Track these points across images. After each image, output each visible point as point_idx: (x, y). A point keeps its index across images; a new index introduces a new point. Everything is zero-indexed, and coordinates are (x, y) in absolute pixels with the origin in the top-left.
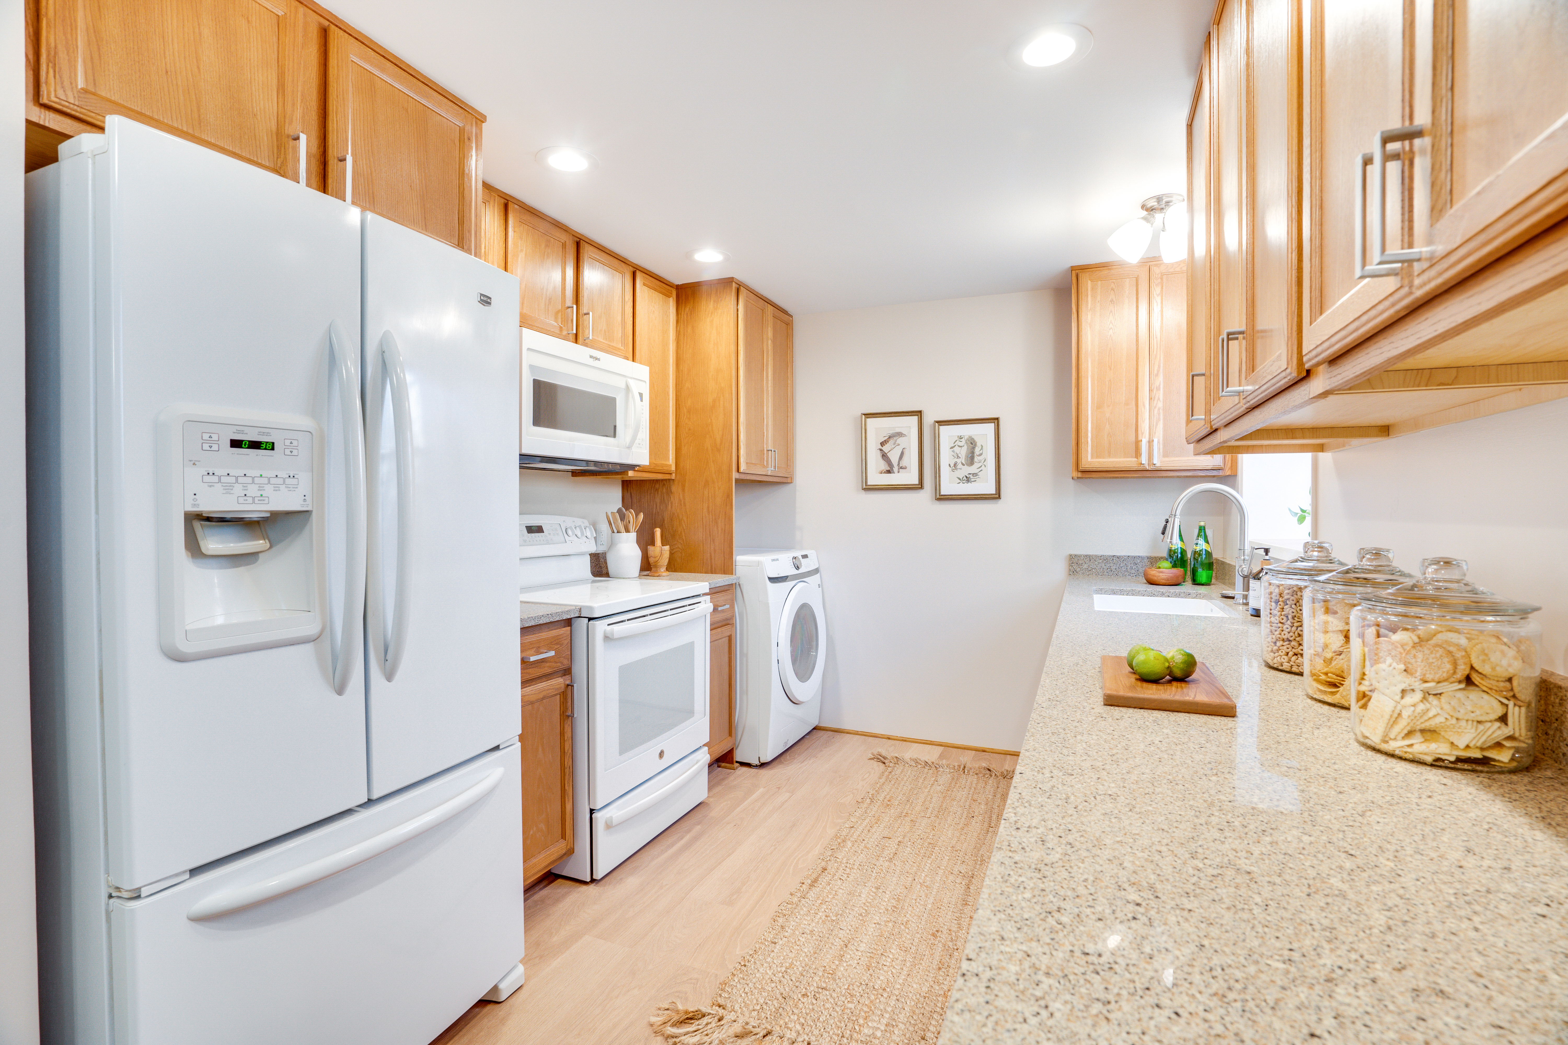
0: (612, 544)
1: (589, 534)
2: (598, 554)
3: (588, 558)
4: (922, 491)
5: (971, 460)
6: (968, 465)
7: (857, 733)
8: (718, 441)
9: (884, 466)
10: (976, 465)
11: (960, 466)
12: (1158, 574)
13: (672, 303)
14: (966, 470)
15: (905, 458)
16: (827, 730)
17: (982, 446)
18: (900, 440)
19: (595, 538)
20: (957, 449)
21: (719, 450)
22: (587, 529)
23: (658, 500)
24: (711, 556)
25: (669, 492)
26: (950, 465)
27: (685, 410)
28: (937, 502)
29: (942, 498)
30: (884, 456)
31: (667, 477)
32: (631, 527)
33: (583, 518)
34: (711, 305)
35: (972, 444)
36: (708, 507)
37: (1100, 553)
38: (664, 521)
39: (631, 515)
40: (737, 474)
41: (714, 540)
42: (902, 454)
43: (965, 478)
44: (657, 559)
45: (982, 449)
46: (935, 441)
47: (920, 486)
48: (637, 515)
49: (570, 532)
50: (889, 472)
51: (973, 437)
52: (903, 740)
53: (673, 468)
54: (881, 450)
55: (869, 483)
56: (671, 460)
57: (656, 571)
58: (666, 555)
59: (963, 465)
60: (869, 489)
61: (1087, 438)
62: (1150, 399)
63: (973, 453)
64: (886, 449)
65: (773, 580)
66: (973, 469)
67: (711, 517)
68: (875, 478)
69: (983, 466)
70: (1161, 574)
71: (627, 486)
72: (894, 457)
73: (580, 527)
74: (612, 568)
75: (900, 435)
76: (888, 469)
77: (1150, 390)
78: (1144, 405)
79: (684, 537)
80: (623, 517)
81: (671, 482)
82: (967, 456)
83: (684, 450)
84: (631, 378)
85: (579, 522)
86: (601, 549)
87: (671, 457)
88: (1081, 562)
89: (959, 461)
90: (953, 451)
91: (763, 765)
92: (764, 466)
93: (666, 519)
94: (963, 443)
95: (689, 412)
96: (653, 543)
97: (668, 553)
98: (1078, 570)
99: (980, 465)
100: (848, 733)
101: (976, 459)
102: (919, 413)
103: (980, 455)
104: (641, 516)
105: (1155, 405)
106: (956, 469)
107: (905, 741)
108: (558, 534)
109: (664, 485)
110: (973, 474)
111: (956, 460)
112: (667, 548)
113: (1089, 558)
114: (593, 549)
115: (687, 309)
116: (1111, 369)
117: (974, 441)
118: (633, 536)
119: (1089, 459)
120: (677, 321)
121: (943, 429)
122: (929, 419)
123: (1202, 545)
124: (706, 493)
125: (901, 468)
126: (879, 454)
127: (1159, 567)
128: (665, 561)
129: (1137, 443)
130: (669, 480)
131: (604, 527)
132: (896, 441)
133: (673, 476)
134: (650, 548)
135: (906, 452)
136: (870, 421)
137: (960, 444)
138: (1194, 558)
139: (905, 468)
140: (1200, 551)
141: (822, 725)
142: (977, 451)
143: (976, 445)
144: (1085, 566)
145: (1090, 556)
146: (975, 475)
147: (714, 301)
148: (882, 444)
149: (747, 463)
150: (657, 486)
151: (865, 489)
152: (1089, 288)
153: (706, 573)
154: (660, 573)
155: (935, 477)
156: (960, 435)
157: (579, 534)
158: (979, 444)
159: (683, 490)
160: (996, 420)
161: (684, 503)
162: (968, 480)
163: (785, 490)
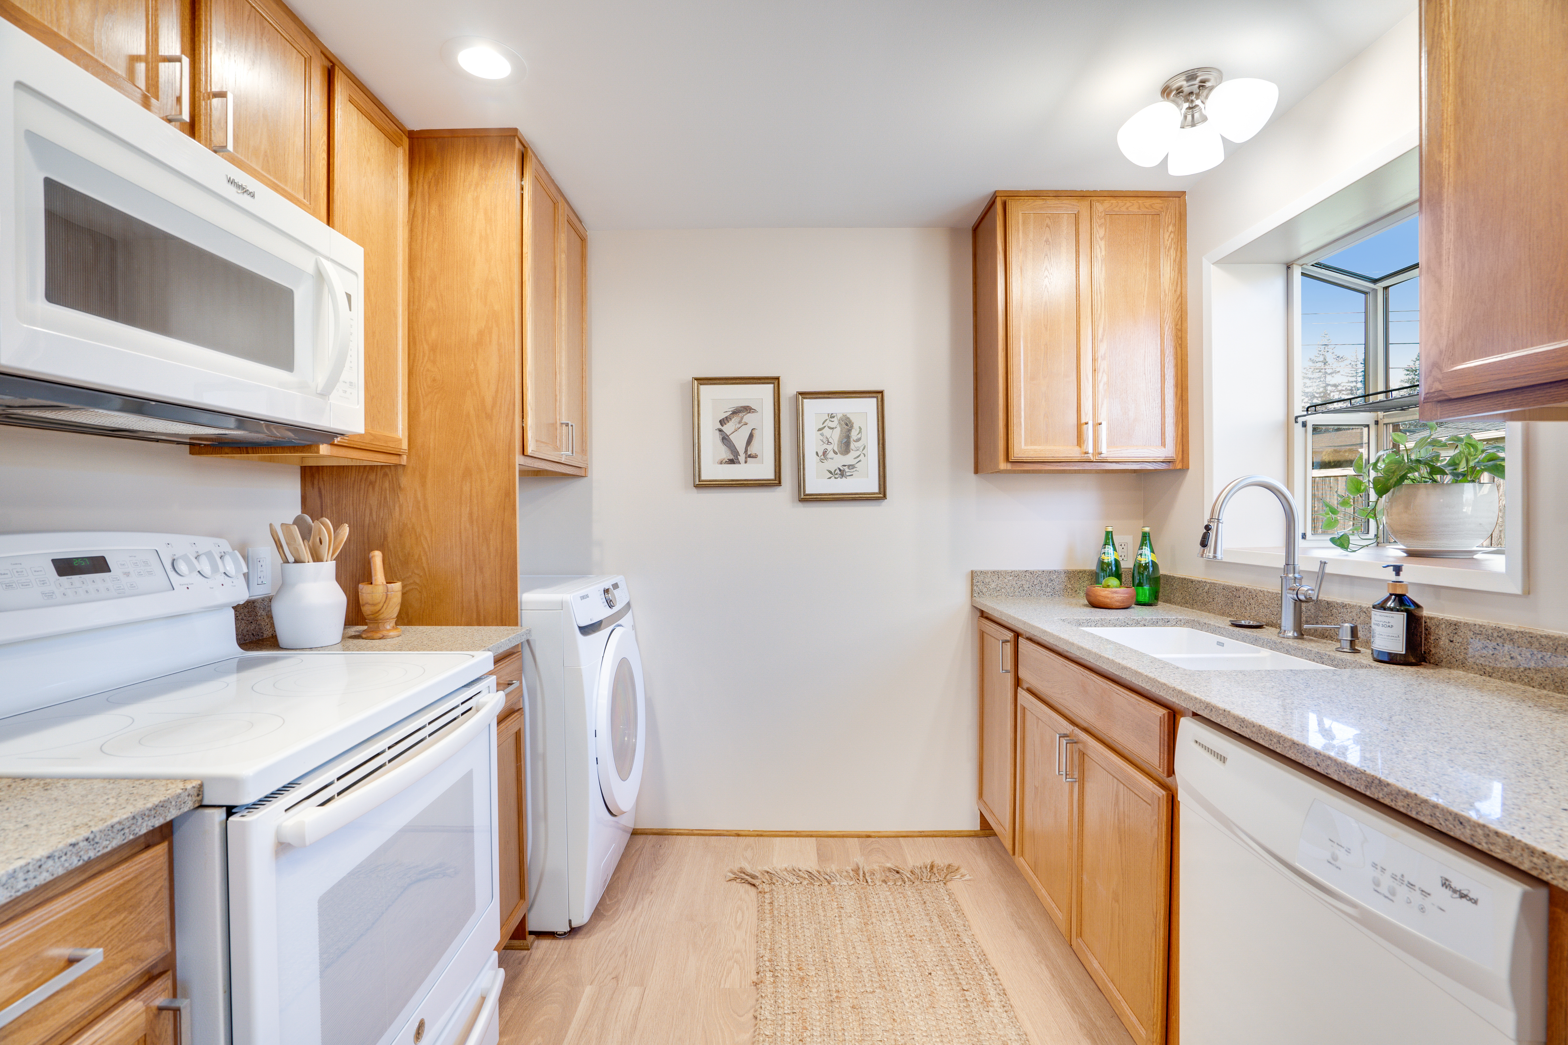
0: (283, 585)
1: (230, 568)
2: (253, 602)
3: (232, 613)
4: (779, 489)
5: (846, 446)
6: (842, 454)
7: (691, 833)
8: (489, 401)
9: (725, 454)
10: (853, 454)
11: (831, 454)
12: (1110, 595)
13: (401, 155)
14: (839, 461)
15: (755, 442)
16: (647, 834)
17: (860, 428)
18: (748, 418)
19: (247, 576)
20: (827, 432)
21: (489, 417)
22: (227, 559)
23: (374, 500)
24: (476, 595)
25: (396, 488)
26: (817, 454)
27: (426, 347)
28: (800, 504)
29: (806, 499)
30: (725, 439)
31: (393, 460)
32: (325, 550)
33: (219, 535)
34: (475, 172)
35: (847, 425)
36: (471, 514)
37: (1009, 568)
38: (385, 537)
39: (324, 528)
40: (522, 457)
41: (481, 569)
42: (751, 437)
43: (838, 471)
44: (378, 608)
45: (860, 432)
46: (797, 419)
47: (777, 482)
48: (336, 527)
49: (182, 567)
50: (731, 462)
51: (848, 416)
52: (758, 836)
53: (405, 446)
54: (720, 430)
55: (703, 478)
56: (401, 431)
57: (377, 630)
58: (396, 599)
59: (836, 453)
60: (702, 485)
61: (1020, 418)
62: (1094, 371)
63: (848, 437)
64: (728, 428)
65: (586, 630)
66: (849, 459)
67: (475, 529)
68: (712, 471)
69: (862, 455)
70: (1115, 595)
71: (313, 476)
72: (739, 442)
73: (209, 554)
74: (284, 628)
75: (747, 409)
76: (731, 457)
77: (1094, 360)
78: (1087, 379)
79: (425, 565)
80: (306, 534)
81: (400, 470)
82: (840, 442)
83: (424, 416)
84: (327, 258)
85: (206, 544)
86: (259, 592)
87: (400, 427)
88: (987, 580)
89: (829, 448)
90: (822, 435)
91: (573, 931)
92: (557, 449)
93: (390, 535)
94: (835, 423)
95: (433, 349)
96: (368, 578)
97: (399, 594)
98: (985, 590)
99: (858, 453)
100: (678, 834)
101: (853, 445)
102: (775, 381)
103: (859, 440)
104: (345, 530)
105: (1099, 379)
106: (826, 459)
107: (761, 836)
108: (150, 573)
109: (386, 475)
110: (849, 466)
111: (826, 446)
112: (397, 586)
113: (997, 573)
114: (242, 596)
115: (430, 175)
116: (1046, 328)
117: (850, 421)
118: (329, 567)
119: (1023, 447)
120: (411, 194)
121: (808, 403)
122: (789, 390)
123: (1147, 556)
124: (466, 489)
125: (750, 456)
126: (718, 436)
127: (1108, 586)
128: (393, 609)
129: (1080, 426)
130: (396, 466)
131: (266, 552)
132: (742, 418)
133: (404, 460)
134: (364, 588)
135: (756, 433)
136: (704, 389)
137: (832, 425)
138: (1139, 573)
139: (755, 457)
140: (1146, 564)
141: (641, 826)
142: (854, 434)
143: (852, 427)
144: (993, 585)
145: (998, 572)
146: (851, 467)
147: (481, 166)
148: (722, 422)
149: (537, 441)
150: (372, 477)
151: (697, 486)
152: (1021, 221)
153: (469, 624)
154: (385, 633)
155: (799, 469)
156: (830, 412)
157: (207, 569)
158: (856, 426)
159: (423, 484)
160: (879, 394)
161: (426, 507)
162: (842, 473)
163: (576, 486)
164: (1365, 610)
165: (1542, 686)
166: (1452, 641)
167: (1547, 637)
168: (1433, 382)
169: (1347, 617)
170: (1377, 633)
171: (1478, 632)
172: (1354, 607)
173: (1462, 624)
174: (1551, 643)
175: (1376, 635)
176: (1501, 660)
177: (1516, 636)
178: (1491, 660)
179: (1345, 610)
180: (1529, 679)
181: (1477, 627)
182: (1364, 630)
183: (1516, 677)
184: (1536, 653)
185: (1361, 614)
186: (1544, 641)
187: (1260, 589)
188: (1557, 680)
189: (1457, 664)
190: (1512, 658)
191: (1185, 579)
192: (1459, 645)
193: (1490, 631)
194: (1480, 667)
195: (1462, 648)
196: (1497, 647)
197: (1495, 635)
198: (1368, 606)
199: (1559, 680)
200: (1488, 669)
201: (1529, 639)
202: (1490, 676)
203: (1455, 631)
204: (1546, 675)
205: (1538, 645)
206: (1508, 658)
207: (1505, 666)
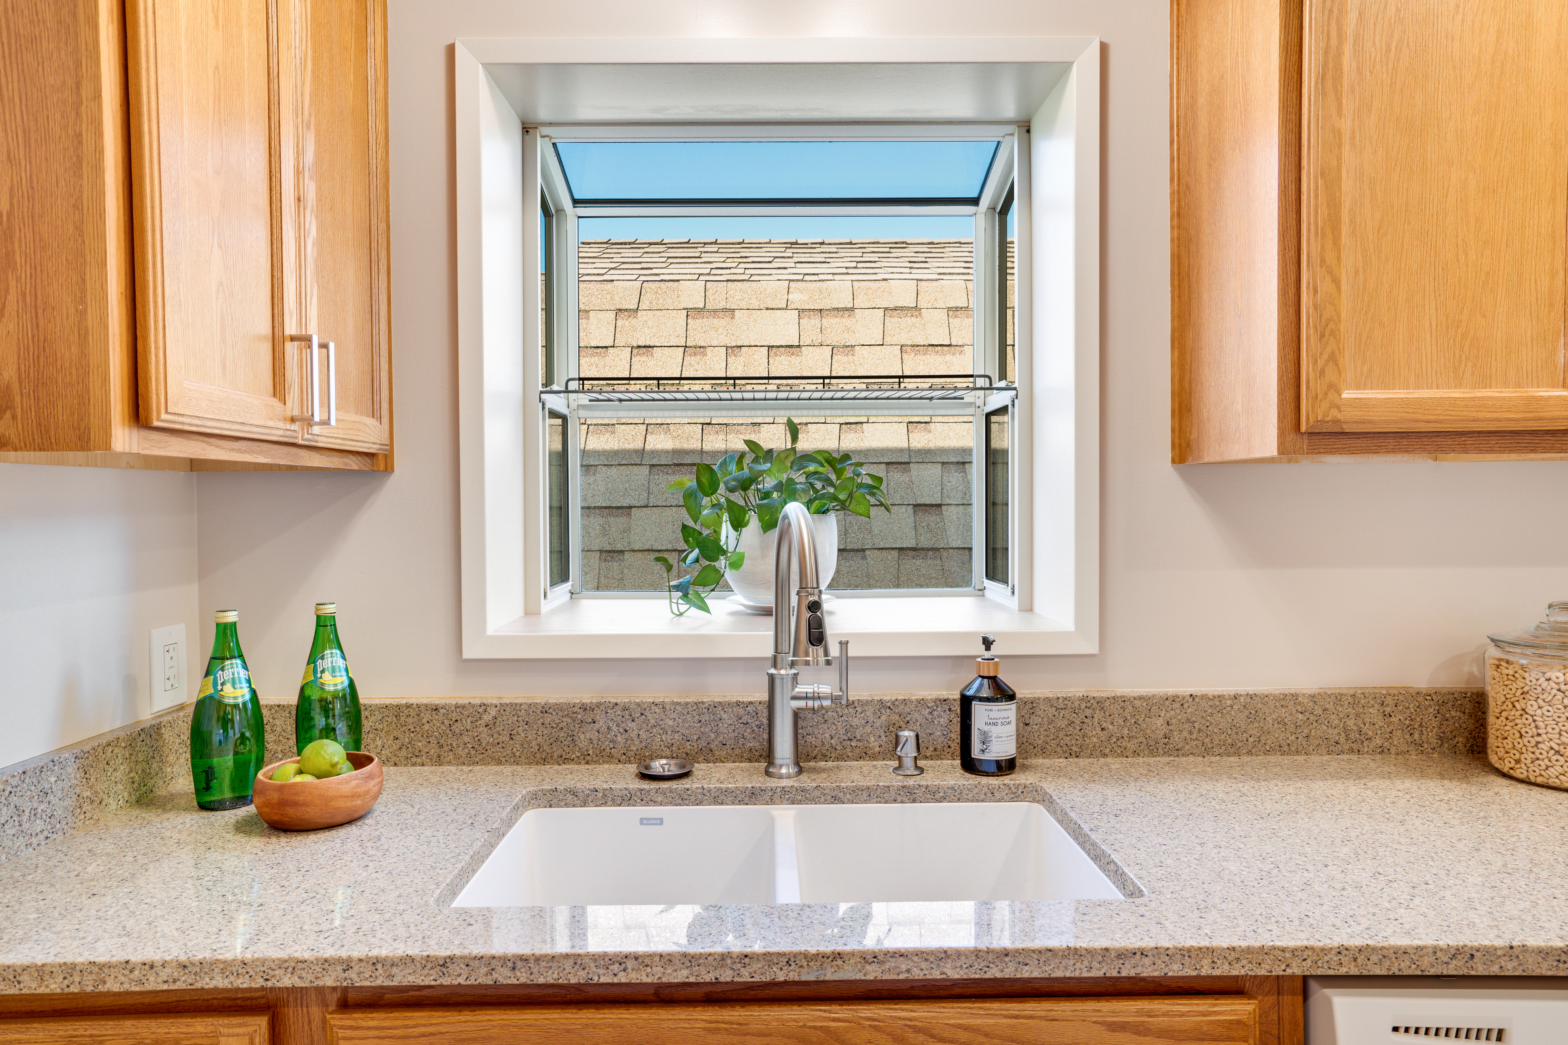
164: (889, 704)
165: (1136, 753)
166: (1026, 725)
167: (1140, 698)
168: (1330, 408)
169: (855, 720)
170: (994, 736)
171: (1062, 706)
172: (868, 703)
173: (1041, 700)
174: (1144, 704)
175: (993, 739)
176: (1090, 734)
177: (1107, 703)
178: (1078, 738)
179: (851, 710)
180: (1122, 749)
181: (1061, 700)
182: (888, 734)
183: (1108, 750)
184: (1129, 718)
185: (883, 711)
186: (1138, 703)
187: (651, 700)
188: (1151, 743)
189: (1035, 751)
190: (1103, 729)
191: (408, 706)
192: (1037, 727)
193: (1076, 704)
194: (1065, 748)
195: (1042, 729)
196: (1086, 720)
197: (1083, 706)
198: (894, 699)
199: (1153, 743)
200: (1074, 749)
201: (1122, 704)
202: (1077, 757)
203: (1031, 711)
204: (1140, 740)
205: (1131, 708)
206: (1098, 729)
207: (1095, 740)
